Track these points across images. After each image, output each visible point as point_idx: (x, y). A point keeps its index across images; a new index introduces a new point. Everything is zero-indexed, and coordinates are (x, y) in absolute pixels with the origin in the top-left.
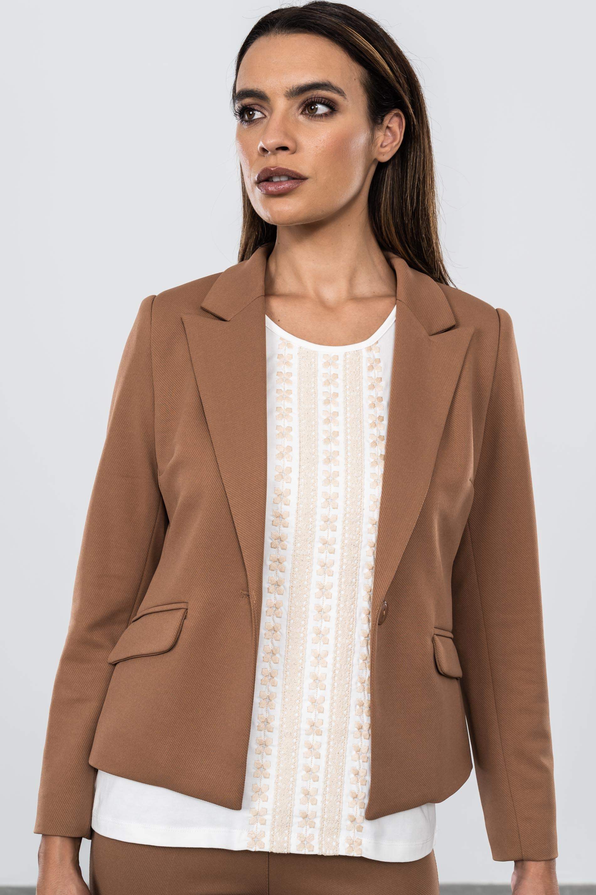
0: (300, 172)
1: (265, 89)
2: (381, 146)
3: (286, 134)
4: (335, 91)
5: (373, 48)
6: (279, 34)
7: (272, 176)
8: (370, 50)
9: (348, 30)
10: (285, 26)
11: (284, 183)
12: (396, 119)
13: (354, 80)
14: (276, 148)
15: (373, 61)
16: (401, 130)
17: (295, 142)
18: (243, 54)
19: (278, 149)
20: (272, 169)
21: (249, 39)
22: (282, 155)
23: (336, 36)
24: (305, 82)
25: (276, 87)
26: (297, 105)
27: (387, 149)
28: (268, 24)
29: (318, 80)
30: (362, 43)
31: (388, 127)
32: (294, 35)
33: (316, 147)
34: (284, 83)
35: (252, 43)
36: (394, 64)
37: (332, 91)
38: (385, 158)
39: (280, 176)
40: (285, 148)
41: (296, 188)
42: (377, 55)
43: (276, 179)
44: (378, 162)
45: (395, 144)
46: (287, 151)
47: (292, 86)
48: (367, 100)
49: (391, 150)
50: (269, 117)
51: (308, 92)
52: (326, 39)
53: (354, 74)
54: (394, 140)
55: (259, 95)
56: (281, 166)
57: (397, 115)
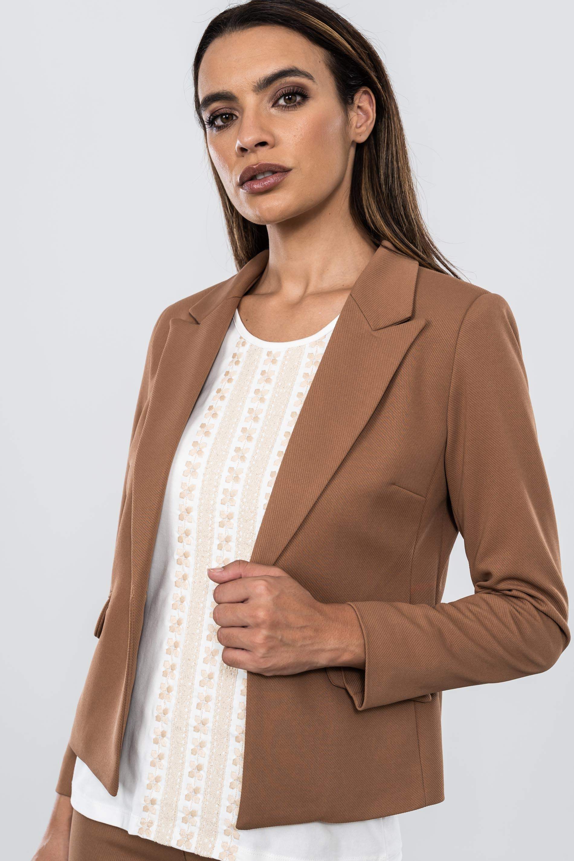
0: (282, 164)
1: (231, 89)
2: (356, 127)
3: (262, 129)
4: (303, 75)
5: (330, 28)
6: (233, 32)
7: (255, 174)
8: (328, 30)
9: (302, 14)
10: (238, 23)
11: (269, 178)
12: (365, 97)
13: (319, 62)
14: (255, 144)
15: (333, 41)
16: (372, 108)
17: (272, 135)
18: (199, 61)
19: (256, 146)
20: (254, 167)
21: (203, 45)
22: (263, 150)
23: (292, 22)
24: (272, 72)
25: (242, 85)
26: (266, 99)
27: (363, 128)
28: (220, 25)
29: (284, 67)
30: (319, 25)
31: (359, 107)
32: (249, 29)
33: (295, 136)
34: (250, 78)
35: (206, 48)
36: (354, 42)
37: (299, 76)
38: (362, 138)
39: (263, 173)
40: (263, 144)
41: (281, 181)
42: (336, 35)
43: (261, 177)
44: (356, 144)
45: (369, 122)
46: (266, 146)
47: (258, 79)
48: (335, 81)
49: (367, 129)
50: (240, 117)
51: (276, 82)
52: (283, 28)
53: (317, 56)
54: (368, 118)
55: (226, 96)
56: (262, 162)
57: (365, 92)
